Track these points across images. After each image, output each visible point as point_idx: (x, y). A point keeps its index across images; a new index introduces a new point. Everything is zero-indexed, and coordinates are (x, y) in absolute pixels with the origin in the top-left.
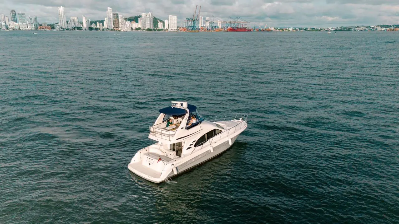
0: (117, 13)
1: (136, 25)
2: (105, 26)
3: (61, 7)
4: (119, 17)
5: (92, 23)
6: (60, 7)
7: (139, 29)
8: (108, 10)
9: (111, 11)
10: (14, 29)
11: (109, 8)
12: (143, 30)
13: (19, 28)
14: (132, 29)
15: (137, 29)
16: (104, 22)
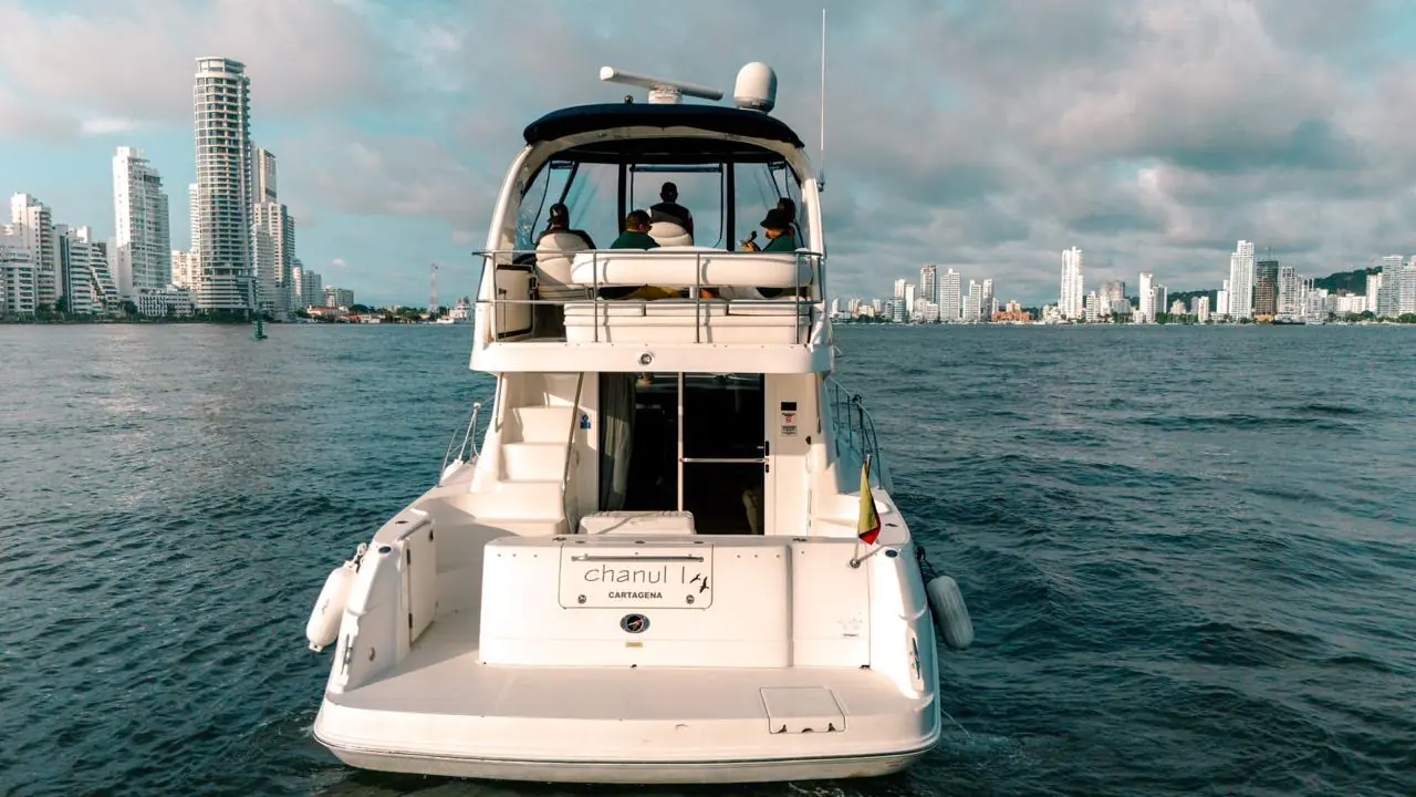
0: (1273, 258)
1: (1355, 304)
2: (1222, 307)
3: (1074, 248)
4: (1281, 273)
5: (1172, 298)
6: (1071, 250)
7: (1367, 315)
8: (1239, 249)
9: (1252, 252)
10: (923, 322)
11: (1241, 243)
12: (1381, 320)
13: (939, 318)
14: (1332, 316)
15: (1352, 317)
16: (1219, 293)
